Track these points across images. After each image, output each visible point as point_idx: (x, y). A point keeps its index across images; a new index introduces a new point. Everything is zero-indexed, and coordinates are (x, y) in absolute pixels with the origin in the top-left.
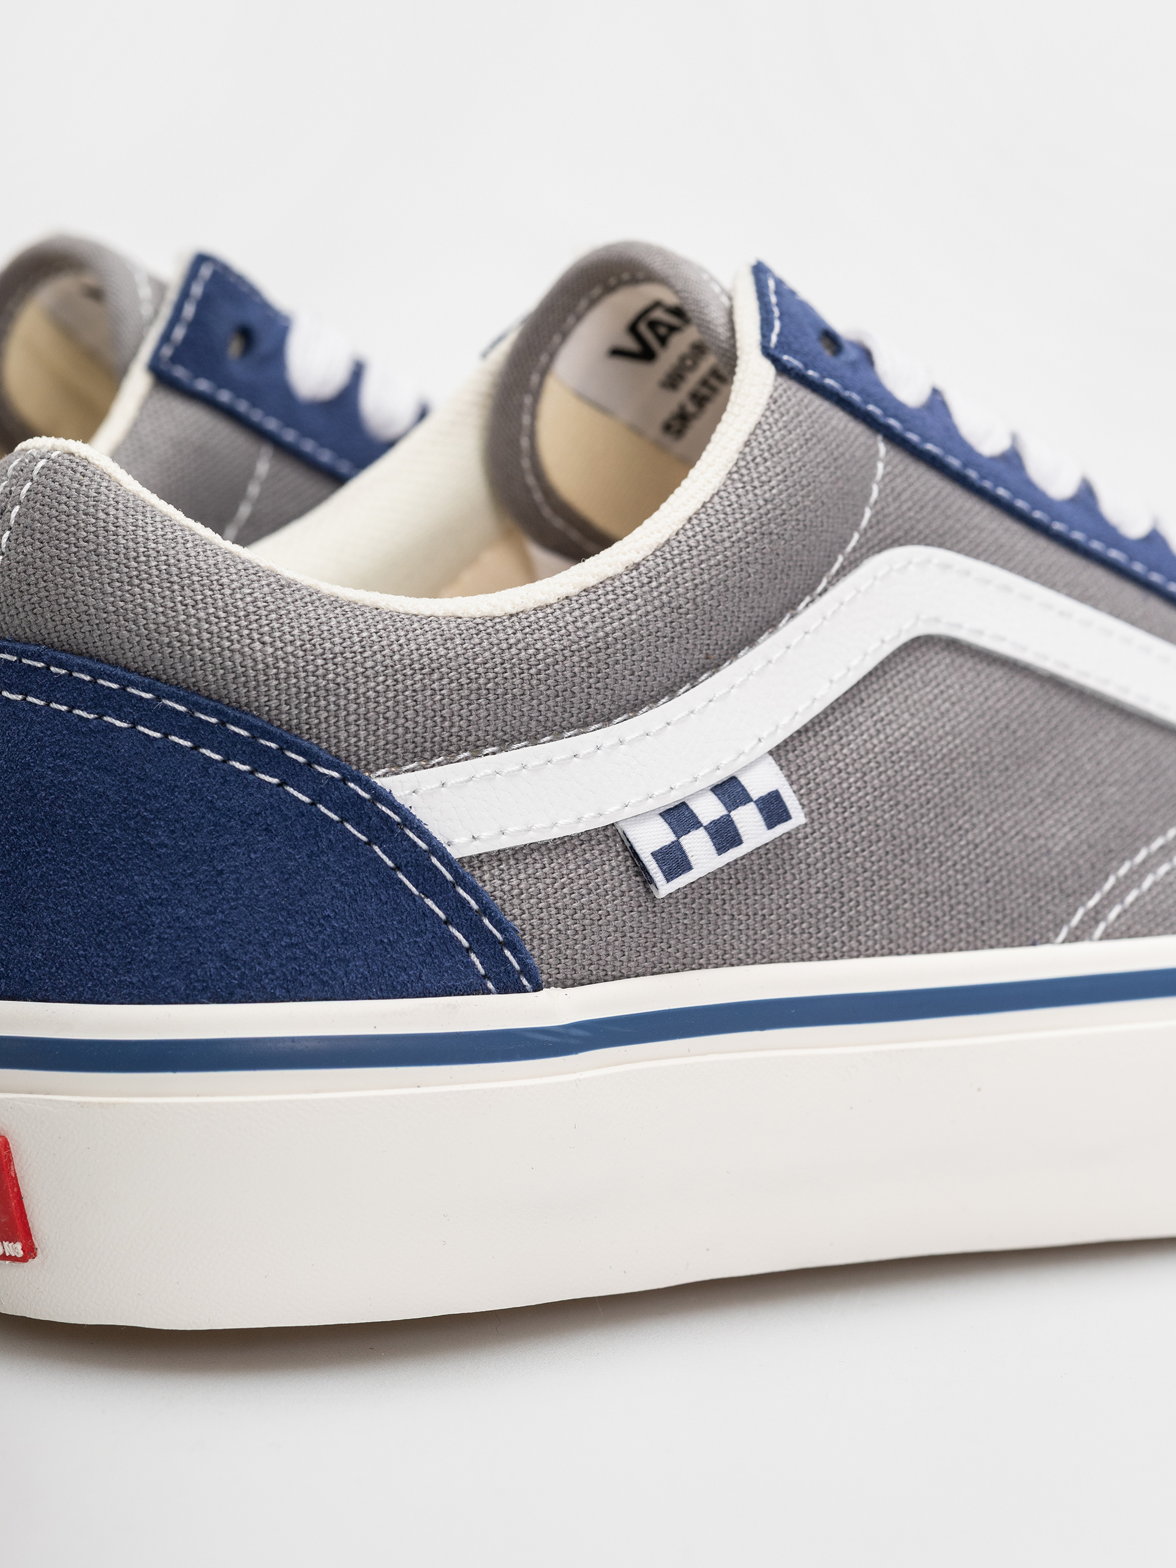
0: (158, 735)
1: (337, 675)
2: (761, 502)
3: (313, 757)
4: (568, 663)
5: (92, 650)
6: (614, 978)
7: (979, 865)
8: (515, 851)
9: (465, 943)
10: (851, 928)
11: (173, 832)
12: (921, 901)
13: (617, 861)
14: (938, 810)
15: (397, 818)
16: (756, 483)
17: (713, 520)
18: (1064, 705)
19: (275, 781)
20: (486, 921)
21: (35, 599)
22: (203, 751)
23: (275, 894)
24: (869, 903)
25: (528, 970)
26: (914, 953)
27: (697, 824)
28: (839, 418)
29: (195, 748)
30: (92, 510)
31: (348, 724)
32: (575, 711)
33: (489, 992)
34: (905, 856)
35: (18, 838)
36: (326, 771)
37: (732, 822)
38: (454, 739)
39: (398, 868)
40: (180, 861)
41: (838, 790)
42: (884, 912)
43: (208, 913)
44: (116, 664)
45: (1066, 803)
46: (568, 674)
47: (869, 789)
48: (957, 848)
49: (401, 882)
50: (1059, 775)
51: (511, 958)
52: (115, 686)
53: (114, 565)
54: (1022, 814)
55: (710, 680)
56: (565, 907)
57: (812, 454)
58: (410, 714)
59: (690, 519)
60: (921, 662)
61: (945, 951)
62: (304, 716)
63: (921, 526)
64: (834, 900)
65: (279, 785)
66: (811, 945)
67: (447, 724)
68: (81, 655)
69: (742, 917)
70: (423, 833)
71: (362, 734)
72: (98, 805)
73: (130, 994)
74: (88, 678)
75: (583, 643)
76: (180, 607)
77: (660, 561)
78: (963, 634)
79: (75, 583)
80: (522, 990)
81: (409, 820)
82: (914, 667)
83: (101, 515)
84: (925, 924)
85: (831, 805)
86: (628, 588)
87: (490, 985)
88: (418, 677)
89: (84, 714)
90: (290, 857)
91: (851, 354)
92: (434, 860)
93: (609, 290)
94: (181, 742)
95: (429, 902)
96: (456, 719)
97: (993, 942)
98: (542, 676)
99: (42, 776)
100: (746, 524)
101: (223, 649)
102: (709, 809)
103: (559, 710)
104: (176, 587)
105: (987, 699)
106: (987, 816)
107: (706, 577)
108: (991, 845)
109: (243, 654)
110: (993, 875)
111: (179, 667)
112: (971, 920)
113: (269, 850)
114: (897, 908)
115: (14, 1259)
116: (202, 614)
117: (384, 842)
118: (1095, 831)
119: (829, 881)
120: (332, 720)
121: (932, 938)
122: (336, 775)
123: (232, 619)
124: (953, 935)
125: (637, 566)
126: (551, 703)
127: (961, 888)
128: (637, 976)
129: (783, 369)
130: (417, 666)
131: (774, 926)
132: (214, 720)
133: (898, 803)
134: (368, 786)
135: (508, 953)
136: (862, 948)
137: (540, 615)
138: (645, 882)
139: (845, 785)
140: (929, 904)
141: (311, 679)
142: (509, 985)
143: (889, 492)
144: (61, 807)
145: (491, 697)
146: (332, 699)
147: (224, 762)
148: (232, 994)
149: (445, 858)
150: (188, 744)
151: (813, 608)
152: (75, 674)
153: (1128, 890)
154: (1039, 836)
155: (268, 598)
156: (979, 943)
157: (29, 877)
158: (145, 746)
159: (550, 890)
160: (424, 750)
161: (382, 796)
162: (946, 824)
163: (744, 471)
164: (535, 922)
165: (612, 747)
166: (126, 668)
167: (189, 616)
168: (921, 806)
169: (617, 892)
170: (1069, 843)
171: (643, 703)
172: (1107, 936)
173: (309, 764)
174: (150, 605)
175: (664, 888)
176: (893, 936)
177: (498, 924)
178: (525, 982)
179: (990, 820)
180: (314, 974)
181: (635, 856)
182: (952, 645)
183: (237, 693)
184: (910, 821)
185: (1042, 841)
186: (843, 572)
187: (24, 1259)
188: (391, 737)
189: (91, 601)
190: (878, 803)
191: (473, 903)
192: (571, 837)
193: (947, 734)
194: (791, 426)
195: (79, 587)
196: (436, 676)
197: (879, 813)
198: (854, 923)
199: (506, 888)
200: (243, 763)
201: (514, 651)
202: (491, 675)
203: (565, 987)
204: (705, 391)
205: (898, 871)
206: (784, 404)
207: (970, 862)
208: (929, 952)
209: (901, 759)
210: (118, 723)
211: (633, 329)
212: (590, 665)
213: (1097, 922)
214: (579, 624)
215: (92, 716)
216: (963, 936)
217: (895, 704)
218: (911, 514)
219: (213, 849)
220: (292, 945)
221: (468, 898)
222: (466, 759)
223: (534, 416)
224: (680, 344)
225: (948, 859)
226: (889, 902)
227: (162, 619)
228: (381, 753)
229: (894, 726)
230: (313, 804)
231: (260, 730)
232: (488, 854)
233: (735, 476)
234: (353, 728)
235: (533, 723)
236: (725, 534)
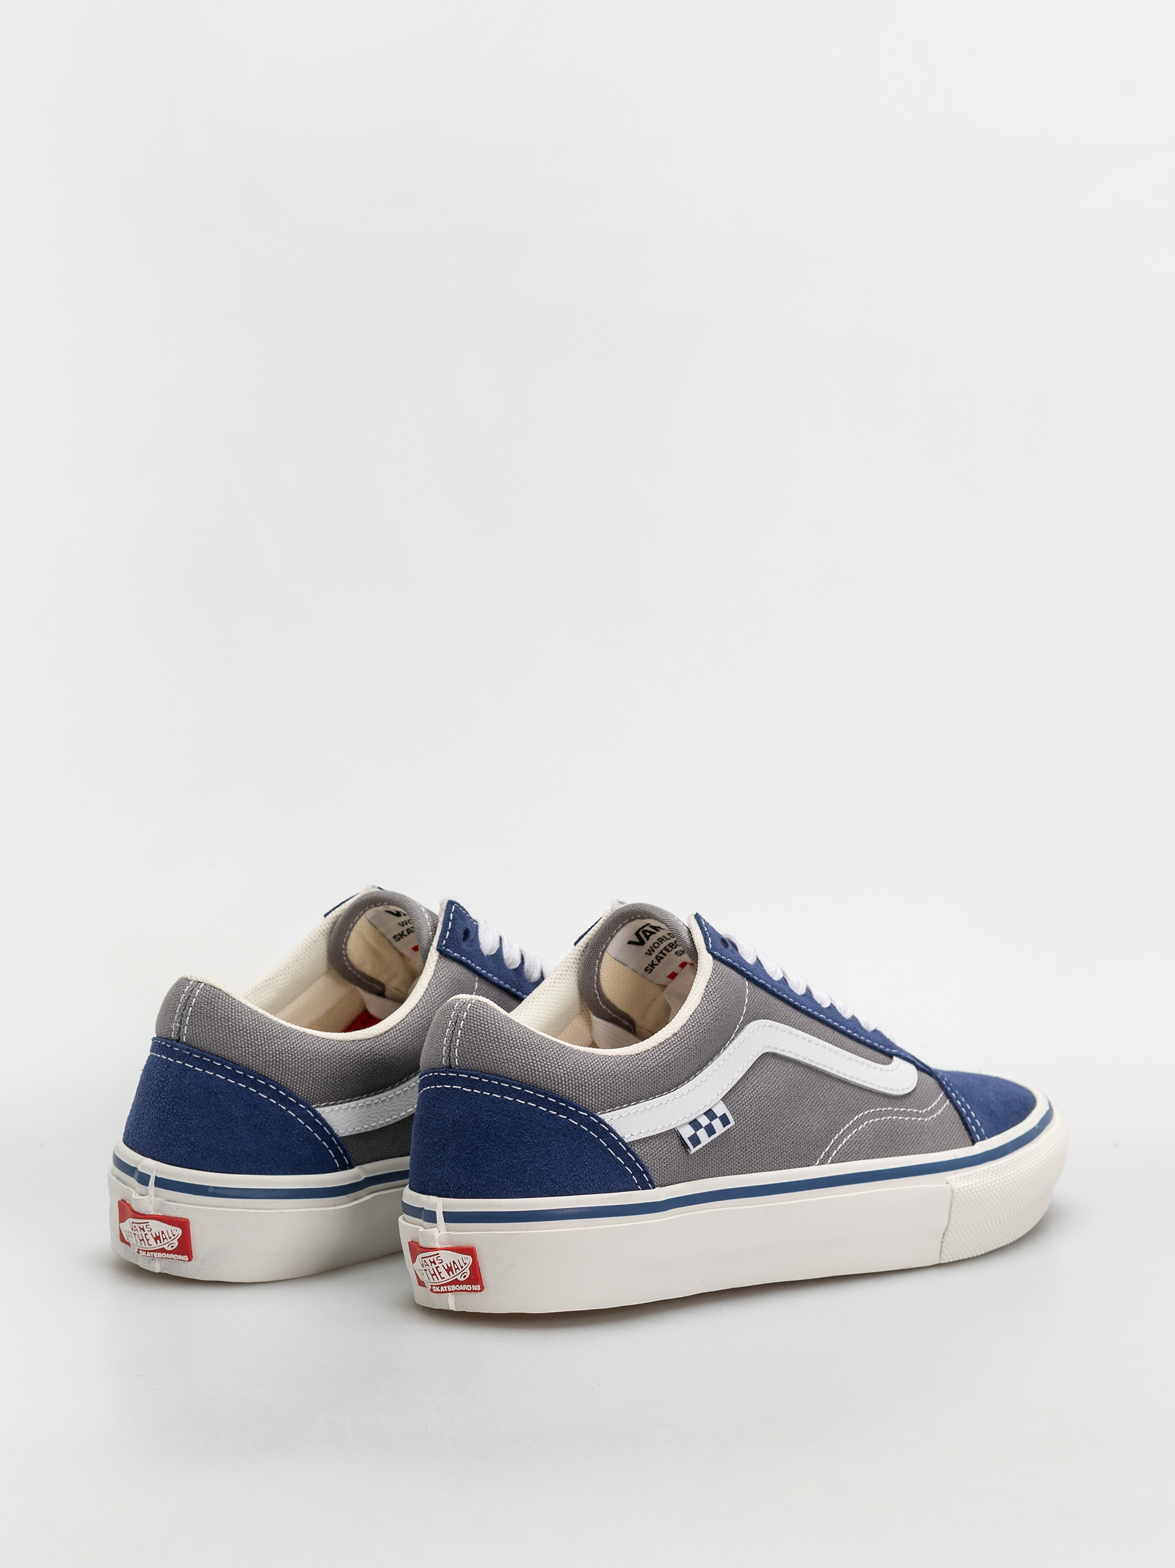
0: (524, 1102)
1: (585, 1079)
2: (715, 1008)
3: (578, 1108)
4: (657, 1071)
5: (498, 1073)
6: (676, 1183)
7: (790, 1137)
8: (644, 1139)
9: (631, 1173)
10: (749, 1162)
11: (532, 1137)
12: (772, 1151)
13: (676, 1142)
14: (776, 1117)
15: (607, 1129)
16: (712, 1001)
17: (699, 1016)
18: (813, 1076)
19: (565, 1117)
20: (637, 1164)
21: (475, 1055)
22: (540, 1107)
23: (568, 1157)
24: (755, 1153)
25: (651, 1181)
26: (770, 1171)
27: (702, 1127)
28: (734, 974)
29: (537, 1106)
30: (493, 1022)
31: (589, 1096)
32: (660, 1088)
33: (639, 1190)
34: (766, 1135)
35: (474, 1141)
36: (583, 1113)
37: (712, 1126)
38: (623, 1100)
39: (608, 1146)
40: (535, 1147)
41: (743, 1112)
42: (760, 1156)
43: (546, 1165)
44: (507, 1078)
45: (816, 1112)
46: (658, 1075)
47: (753, 1111)
48: (782, 1131)
49: (609, 1151)
50: (813, 1102)
51: (646, 1177)
52: (507, 1085)
53: (504, 1042)
54: (802, 1118)
55: (700, 1074)
56: (661, 1158)
57: (728, 989)
58: (609, 1092)
59: (691, 1016)
60: (765, 1063)
61: (780, 1169)
62: (574, 1094)
63: (761, 1011)
64: (744, 1152)
65: (566, 1119)
66: (737, 1169)
67: (621, 1094)
68: (493, 1074)
69: (715, 1160)
70: (616, 1134)
71: (594, 1099)
72: (505, 1128)
73: (520, 1195)
74: (497, 1083)
75: (662, 1064)
76: (530, 1057)
77: (683, 1032)
78: (778, 1051)
79: (490, 1049)
80: (649, 1188)
81: (611, 1130)
82: (763, 1065)
83: (497, 1024)
84: (773, 1160)
85: (741, 1118)
86: (674, 1042)
87: (639, 1187)
88: (611, 1078)
89: (497, 1096)
90: (572, 1144)
91: (730, 947)
92: (620, 1143)
93: (631, 920)
94: (532, 1105)
95: (618, 1158)
96: (624, 1093)
97: (795, 1165)
98: (650, 1076)
99: (482, 1118)
100: (710, 1017)
101: (546, 1071)
102: (704, 1121)
103: (655, 1088)
104: (527, 1049)
105: (788, 1075)
106: (791, 1119)
107: (699, 1037)
108: (793, 1130)
109: (553, 1073)
110: (795, 1141)
111: (531, 1078)
112: (788, 1158)
113: (565, 1142)
114: (764, 1154)
115: (477, 1291)
116: (537, 1059)
117: (604, 1137)
118: (826, 1123)
119: (742, 1145)
120: (584, 1095)
121: (776, 1165)
122: (586, 1114)
123: (548, 1060)
124: (782, 1164)
125: (676, 1034)
126: (653, 1085)
127: (784, 1146)
128: (683, 1182)
129: (715, 957)
130: (610, 1074)
131: (725, 1162)
132: (543, 1096)
133: (763, 1116)
134: (597, 1118)
135: (644, 1175)
136: (753, 1170)
137: (647, 1054)
138: (685, 1148)
139: (745, 1110)
140: (774, 1152)
141: (577, 1081)
142: (645, 1187)
143: (751, 1000)
144: (490, 1129)
145: (634, 1084)
146: (584, 1087)
147: (547, 1111)
148: (556, 1193)
149: (623, 1142)
150: (535, 1105)
151: (731, 1046)
152: (492, 1082)
153: (838, 1144)
154: (808, 1125)
155: (559, 1052)
156: (791, 1166)
157: (479, 1154)
158: (520, 1107)
159: (656, 1153)
160: (613, 1104)
161: (602, 1121)
162: (778, 1122)
163: (707, 997)
164: (652, 1164)
165: (673, 1100)
166: (511, 1079)
167: (533, 1060)
168: (770, 1116)
169: (677, 1152)
170: (818, 1128)
171: (680, 1084)
172: (832, 1162)
173: (576, 1111)
174: (519, 1056)
175: (693, 1150)
176: (763, 1164)
177: (642, 1165)
178: (650, 1185)
179: (792, 1120)
180: (583, 1185)
181: (682, 1139)
182: (774, 1055)
183: (551, 1086)
184: (767, 1122)
185: (809, 1128)
186: (739, 1031)
187: (481, 1291)
188: (603, 1100)
189: (497, 1056)
190: (756, 1116)
191: (633, 1158)
192: (661, 1133)
193: (777, 1089)
194: (721, 979)
195: (492, 1051)
196: (616, 1078)
197: (757, 1120)
198: (750, 1160)
199: (642, 1152)
200: (554, 1111)
201: (640, 1067)
202: (634, 1077)
203: (661, 1187)
204: (661, 955)
205: (764, 1141)
206: (717, 970)
207: (787, 1136)
208: (775, 1170)
209: (762, 1099)
210: (509, 1099)
211: (637, 934)
212: (665, 1071)
213: (829, 1157)
214: (660, 1056)
215: (499, 1096)
216: (786, 1163)
217: (758, 1079)
218: (758, 1007)
219: (546, 1142)
220: (576, 1175)
221: (631, 1156)
222: (626, 1107)
223: (599, 968)
224: (654, 938)
225: (780, 1135)
226: (761, 1152)
227: (524, 1061)
228: (599, 1106)
229: (759, 1087)
230: (579, 1125)
231: (559, 1100)
232: (636, 1141)
233: (704, 999)
234: (591, 1098)
235: (647, 1093)
236: (704, 1021)
